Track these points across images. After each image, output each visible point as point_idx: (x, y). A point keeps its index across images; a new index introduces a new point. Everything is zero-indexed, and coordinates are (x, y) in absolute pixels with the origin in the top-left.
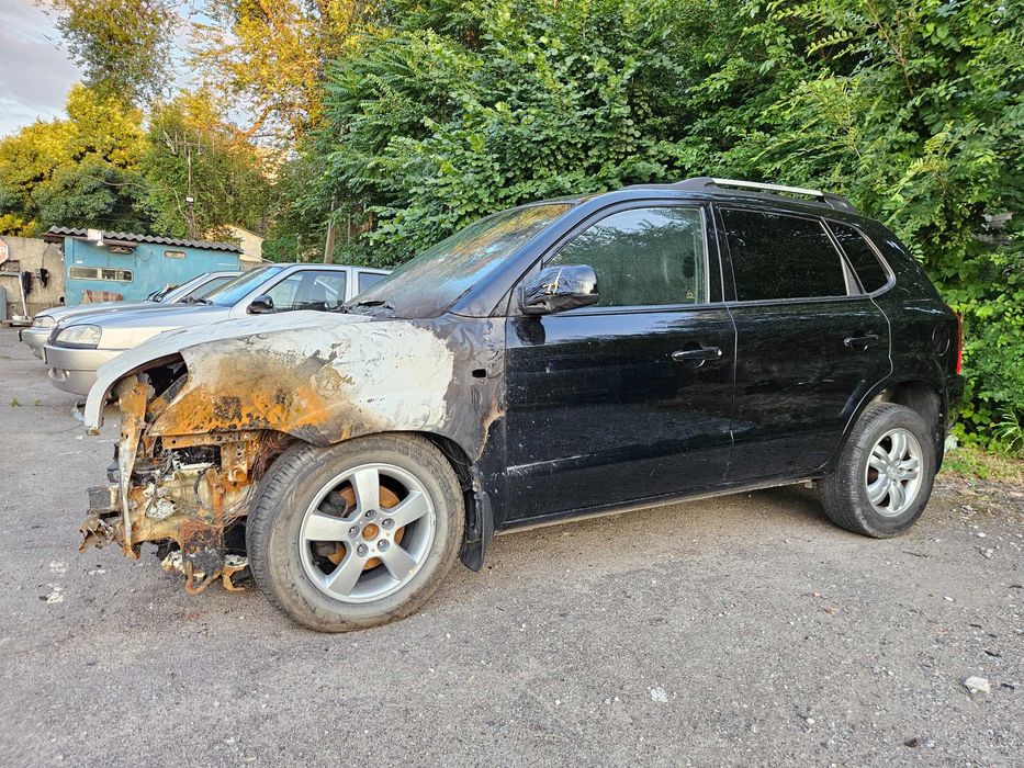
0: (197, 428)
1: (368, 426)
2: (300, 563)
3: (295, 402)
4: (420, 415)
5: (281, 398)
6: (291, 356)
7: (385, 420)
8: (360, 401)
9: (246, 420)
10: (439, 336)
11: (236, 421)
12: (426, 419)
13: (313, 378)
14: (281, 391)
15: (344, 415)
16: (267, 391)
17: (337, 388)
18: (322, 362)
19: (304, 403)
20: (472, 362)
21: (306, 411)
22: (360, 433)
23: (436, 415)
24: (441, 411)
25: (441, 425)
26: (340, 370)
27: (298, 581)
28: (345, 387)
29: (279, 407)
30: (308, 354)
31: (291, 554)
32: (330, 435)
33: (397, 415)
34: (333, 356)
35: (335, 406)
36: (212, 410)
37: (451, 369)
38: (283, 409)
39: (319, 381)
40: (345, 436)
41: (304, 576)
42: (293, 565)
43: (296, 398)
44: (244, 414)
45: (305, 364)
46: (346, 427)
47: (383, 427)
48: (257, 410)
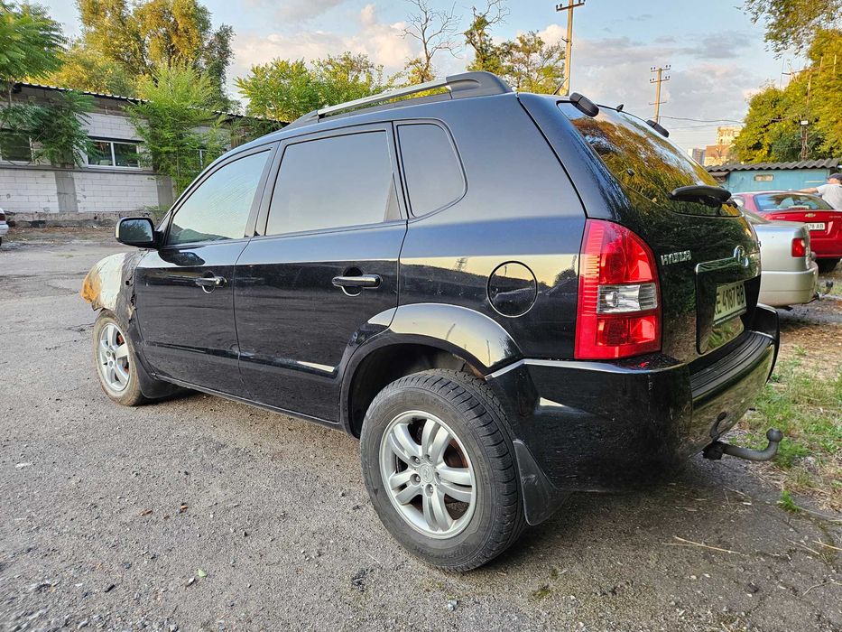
2: (99, 362)
3: (93, 289)
7: (103, 302)
12: (111, 304)
18: (98, 272)
20: (126, 276)
24: (115, 302)
25: (115, 309)
26: (100, 276)
28: (101, 284)
33: (105, 300)
34: (101, 269)
35: (98, 293)
37: (121, 280)
41: (100, 367)
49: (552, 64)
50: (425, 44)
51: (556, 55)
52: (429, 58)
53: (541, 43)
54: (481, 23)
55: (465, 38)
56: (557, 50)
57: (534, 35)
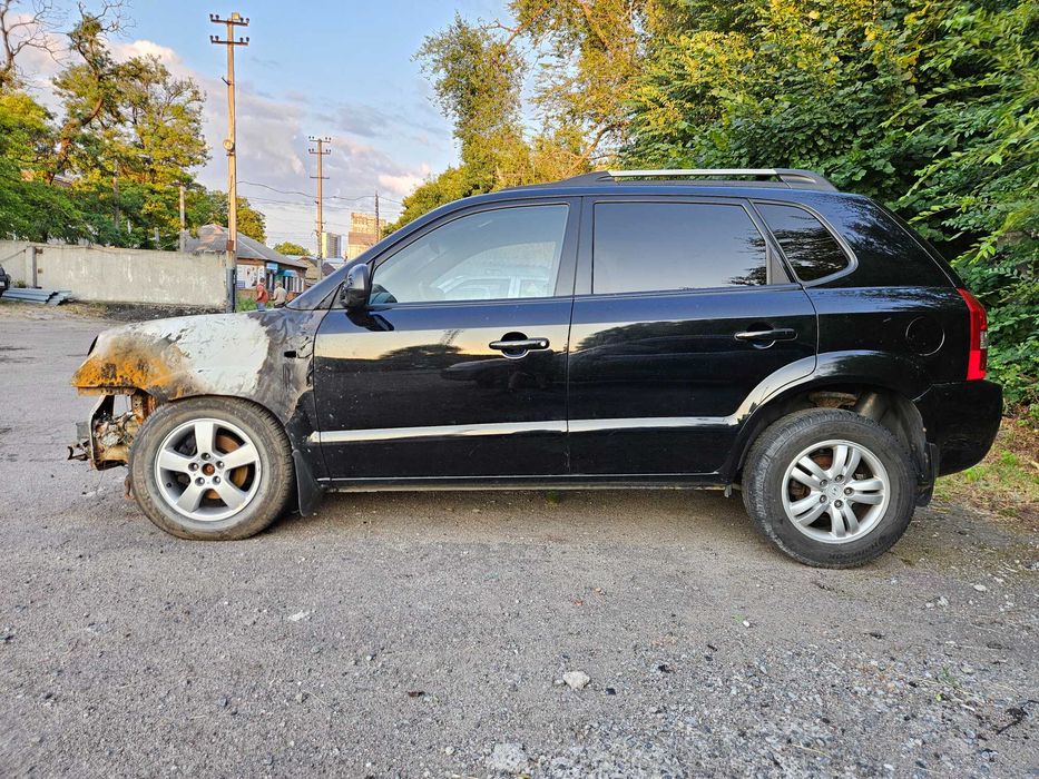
0: (91, 383)
1: (195, 389)
2: (154, 484)
3: (150, 369)
4: (236, 384)
5: (141, 366)
6: (152, 337)
7: (207, 386)
8: (193, 372)
9: (119, 380)
10: (263, 324)
11: (113, 380)
12: (240, 387)
13: (162, 353)
14: (141, 361)
15: (179, 381)
16: (133, 360)
17: (178, 361)
18: (170, 342)
19: (156, 370)
20: (285, 345)
21: (158, 376)
22: (189, 394)
23: (248, 385)
24: (254, 382)
25: (253, 392)
26: (182, 348)
27: (153, 496)
28: (185, 360)
29: (140, 372)
30: (163, 336)
31: (147, 476)
32: (169, 394)
33: (217, 383)
34: (179, 337)
35: (176, 374)
36: (100, 371)
37: (266, 350)
38: (143, 373)
39: (166, 355)
40: (178, 396)
41: (158, 492)
42: (149, 483)
43: (151, 367)
44: (118, 375)
45: (158, 344)
46: (179, 389)
47: (205, 391)
48: (126, 373)
49: (183, 103)
50: (6, 33)
51: (188, 94)
52: (11, 56)
53: (165, 73)
54: (91, 27)
55: (69, 40)
56: (189, 87)
57: (155, 61)
